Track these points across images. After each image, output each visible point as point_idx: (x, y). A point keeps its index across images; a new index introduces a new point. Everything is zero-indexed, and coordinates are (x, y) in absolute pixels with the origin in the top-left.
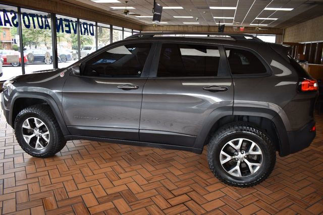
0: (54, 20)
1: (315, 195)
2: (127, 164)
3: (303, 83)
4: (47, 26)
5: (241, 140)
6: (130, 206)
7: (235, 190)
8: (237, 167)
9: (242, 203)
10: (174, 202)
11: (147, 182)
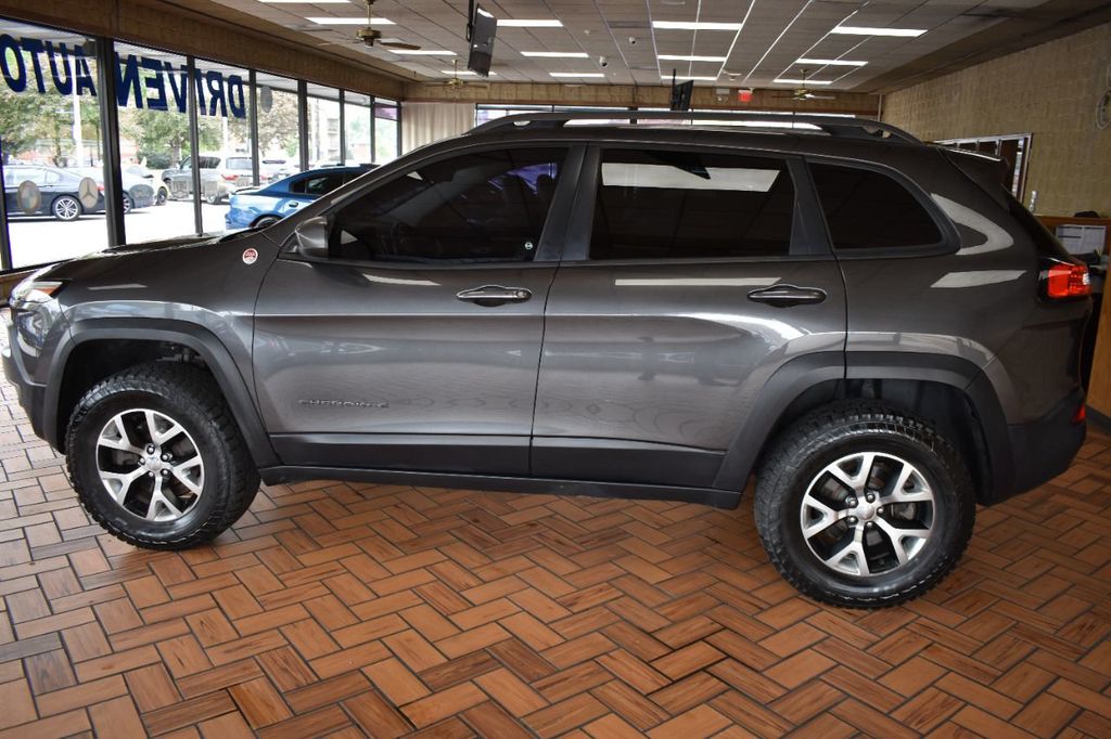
0: (109, 61)
1: (1091, 620)
2: (476, 557)
3: (1052, 273)
4: (85, 83)
5: (868, 458)
6: (538, 691)
7: (851, 619)
8: (856, 546)
9: (884, 656)
10: (675, 666)
11: (565, 613)
